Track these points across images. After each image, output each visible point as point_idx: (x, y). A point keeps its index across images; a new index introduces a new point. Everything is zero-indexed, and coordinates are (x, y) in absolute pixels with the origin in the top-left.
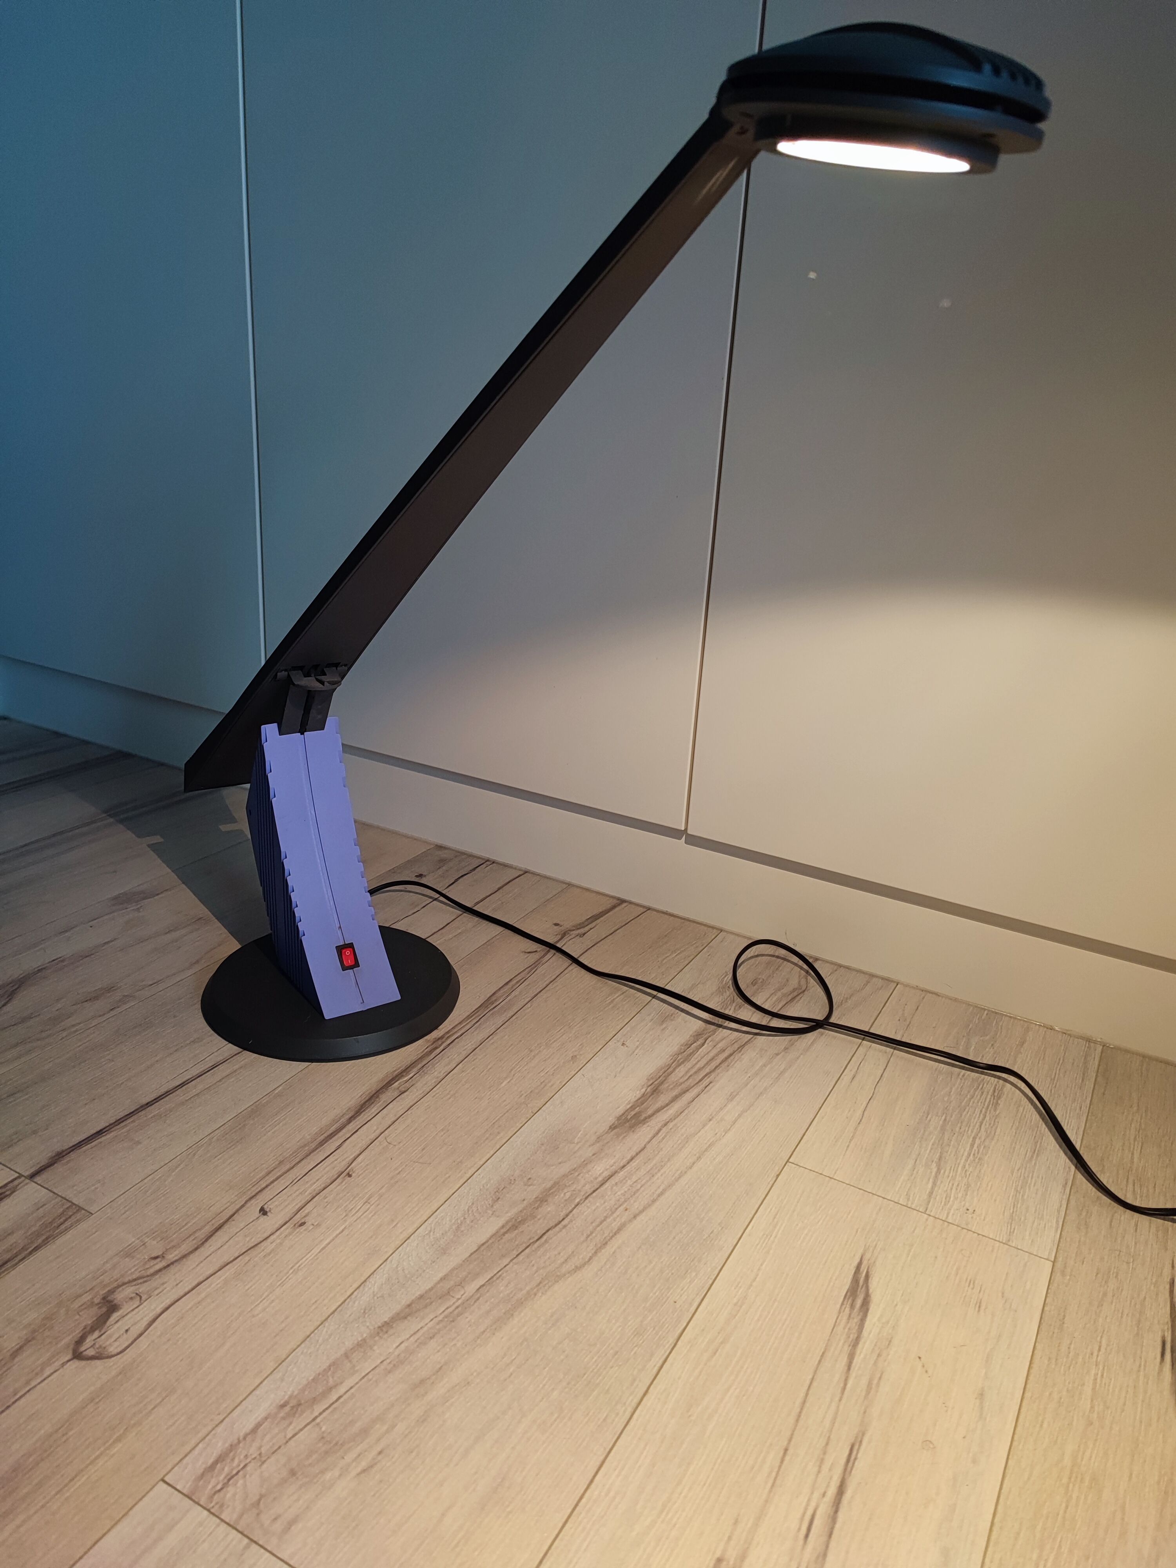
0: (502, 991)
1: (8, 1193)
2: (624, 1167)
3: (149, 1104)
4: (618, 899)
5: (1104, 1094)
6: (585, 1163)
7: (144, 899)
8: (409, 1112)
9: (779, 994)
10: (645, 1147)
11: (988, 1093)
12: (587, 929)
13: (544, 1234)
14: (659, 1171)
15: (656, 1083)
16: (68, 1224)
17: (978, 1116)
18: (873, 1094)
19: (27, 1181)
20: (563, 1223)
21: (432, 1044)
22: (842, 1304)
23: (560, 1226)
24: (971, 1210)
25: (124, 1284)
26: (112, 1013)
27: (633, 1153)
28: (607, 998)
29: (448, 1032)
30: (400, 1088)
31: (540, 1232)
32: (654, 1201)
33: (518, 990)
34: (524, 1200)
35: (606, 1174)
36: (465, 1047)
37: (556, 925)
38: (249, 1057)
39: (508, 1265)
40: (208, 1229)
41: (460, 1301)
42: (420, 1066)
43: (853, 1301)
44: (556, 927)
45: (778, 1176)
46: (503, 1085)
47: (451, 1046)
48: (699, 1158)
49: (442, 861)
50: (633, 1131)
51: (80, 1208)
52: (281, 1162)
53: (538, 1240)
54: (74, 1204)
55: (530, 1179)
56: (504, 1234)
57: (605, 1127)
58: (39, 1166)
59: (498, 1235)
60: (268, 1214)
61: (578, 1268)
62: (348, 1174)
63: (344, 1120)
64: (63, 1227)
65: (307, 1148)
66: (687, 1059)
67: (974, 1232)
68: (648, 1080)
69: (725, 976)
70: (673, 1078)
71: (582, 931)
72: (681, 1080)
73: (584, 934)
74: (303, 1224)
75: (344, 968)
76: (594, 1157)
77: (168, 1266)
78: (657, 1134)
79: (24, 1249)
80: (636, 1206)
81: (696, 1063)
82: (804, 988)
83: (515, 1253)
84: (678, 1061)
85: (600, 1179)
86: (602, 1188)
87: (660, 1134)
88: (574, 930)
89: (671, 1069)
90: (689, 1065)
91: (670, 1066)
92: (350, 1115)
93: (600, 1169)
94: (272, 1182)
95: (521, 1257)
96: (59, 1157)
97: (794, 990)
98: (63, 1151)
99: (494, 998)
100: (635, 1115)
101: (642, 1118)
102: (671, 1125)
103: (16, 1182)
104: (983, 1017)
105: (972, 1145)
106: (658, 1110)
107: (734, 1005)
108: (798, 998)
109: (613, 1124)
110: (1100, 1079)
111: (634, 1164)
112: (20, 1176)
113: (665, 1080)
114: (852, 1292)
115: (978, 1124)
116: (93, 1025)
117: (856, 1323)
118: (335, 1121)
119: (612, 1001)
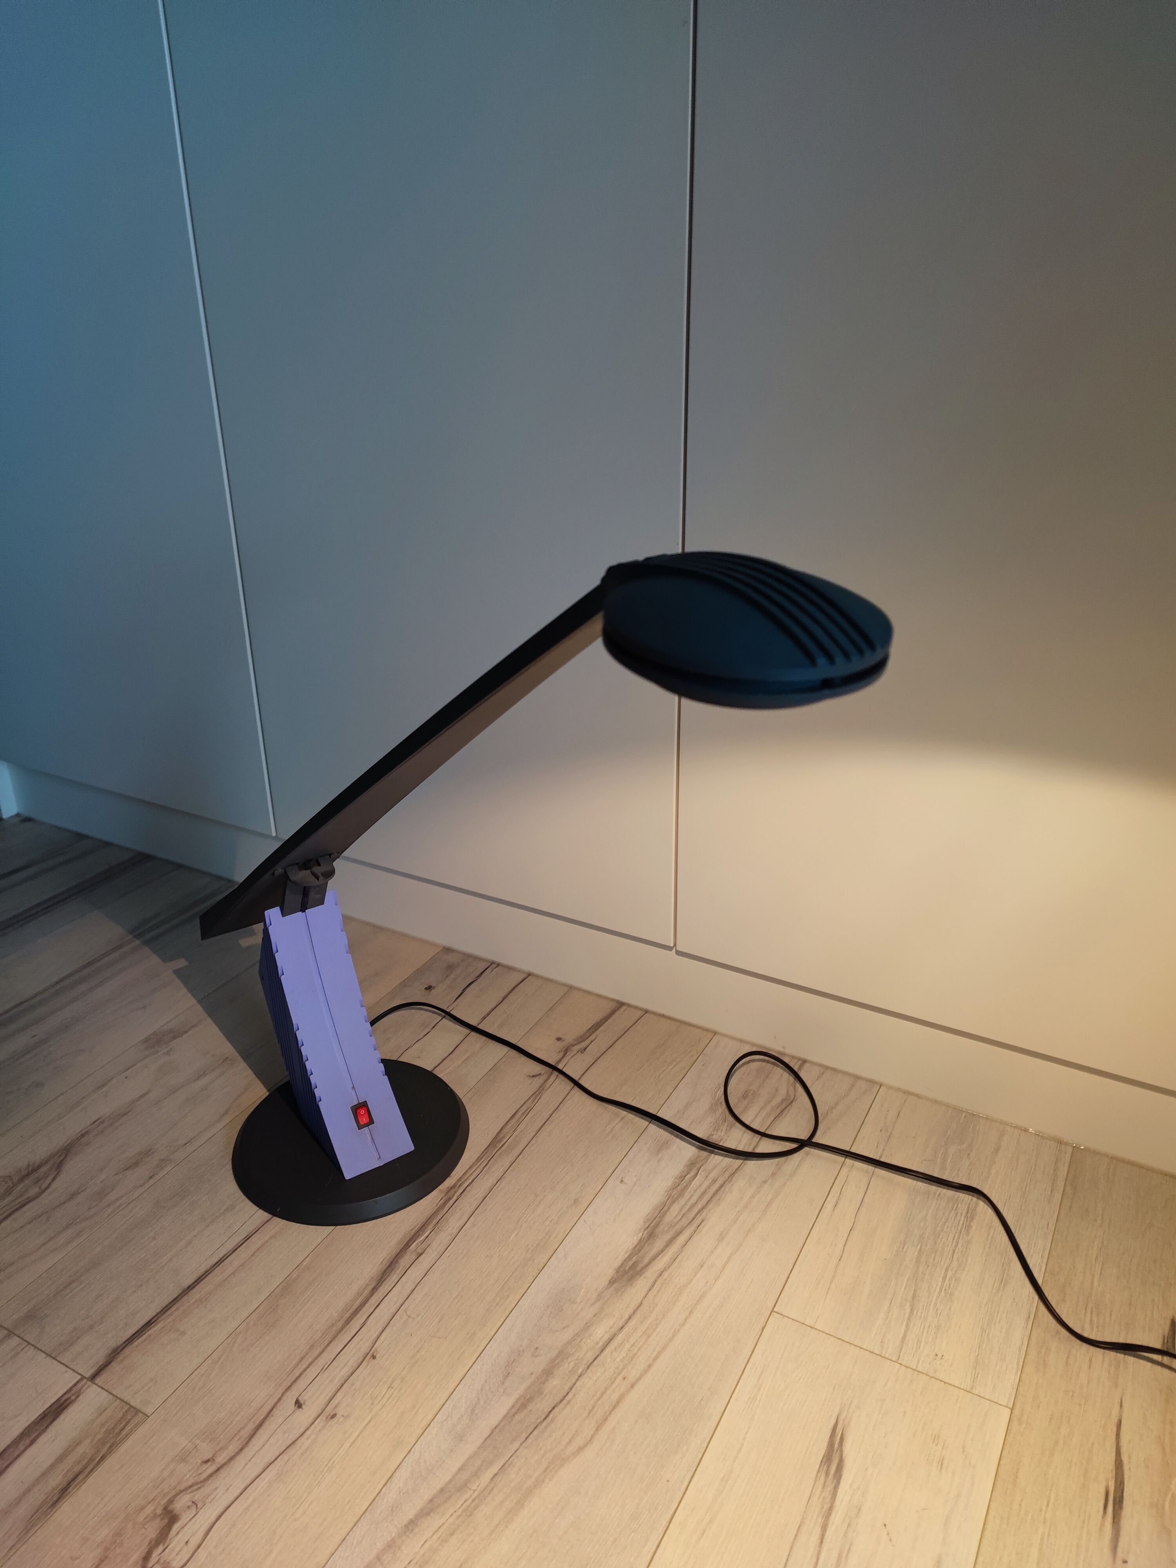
0: (509, 1126)
1: (73, 1398)
2: (622, 1328)
3: (191, 1287)
4: (618, 1001)
5: (1071, 1207)
6: (587, 1327)
7: (174, 1038)
8: (426, 1278)
9: (768, 1108)
10: (641, 1304)
11: (962, 1214)
12: (587, 1042)
13: (550, 1411)
14: (654, 1330)
15: (652, 1225)
16: (128, 1428)
17: (951, 1243)
18: (854, 1224)
19: (89, 1383)
20: (567, 1398)
21: (446, 1195)
22: (818, 1471)
23: (565, 1402)
24: (940, 1356)
25: (181, 1492)
26: (152, 1181)
27: (630, 1311)
28: (607, 1126)
29: (459, 1180)
30: (417, 1250)
31: (547, 1410)
32: (650, 1366)
33: (524, 1123)
34: (532, 1374)
35: (607, 1337)
36: (476, 1196)
37: (559, 1039)
38: (279, 1223)
39: (518, 1449)
40: (251, 1426)
41: (476, 1493)
42: (435, 1221)
43: (828, 1467)
44: (559, 1043)
45: (763, 1329)
46: (511, 1238)
47: (463, 1195)
48: (691, 1312)
49: (450, 968)
50: (631, 1285)
51: (138, 1411)
52: (312, 1347)
53: (545, 1419)
54: (132, 1407)
55: (537, 1348)
56: (514, 1415)
57: (604, 1282)
58: (98, 1366)
59: (508, 1417)
60: (303, 1406)
61: (581, 1449)
62: (373, 1355)
63: (367, 1292)
64: (124, 1433)
65: (335, 1328)
66: (681, 1194)
67: (941, 1381)
68: (645, 1222)
69: (718, 1090)
70: (668, 1218)
71: (583, 1045)
72: (676, 1220)
73: (585, 1049)
74: (333, 1416)
75: (360, 1127)
76: (595, 1318)
77: (218, 1469)
78: (653, 1286)
79: (92, 1459)
80: (633, 1374)
81: (690, 1199)
82: (792, 1098)
83: (524, 1435)
84: (673, 1196)
85: (601, 1344)
86: (603, 1355)
87: (655, 1286)
88: (575, 1045)
89: (666, 1208)
90: (682, 1201)
91: (664, 1204)
92: (372, 1286)
93: (600, 1332)
94: (305, 1370)
95: (530, 1440)
96: (115, 1354)
97: (783, 1101)
98: (118, 1348)
99: (501, 1135)
100: (633, 1264)
101: (639, 1268)
102: (665, 1275)
103: (79, 1386)
104: (961, 1121)
105: (944, 1279)
106: (654, 1258)
107: (726, 1124)
108: (786, 1111)
109: (612, 1278)
110: (1068, 1188)
111: (631, 1324)
112: (83, 1377)
113: (660, 1222)
114: (827, 1458)
115: (951, 1252)
116: (134, 1197)
117: (830, 1491)
118: (359, 1294)
119: (612, 1130)
